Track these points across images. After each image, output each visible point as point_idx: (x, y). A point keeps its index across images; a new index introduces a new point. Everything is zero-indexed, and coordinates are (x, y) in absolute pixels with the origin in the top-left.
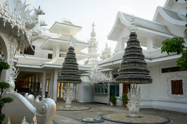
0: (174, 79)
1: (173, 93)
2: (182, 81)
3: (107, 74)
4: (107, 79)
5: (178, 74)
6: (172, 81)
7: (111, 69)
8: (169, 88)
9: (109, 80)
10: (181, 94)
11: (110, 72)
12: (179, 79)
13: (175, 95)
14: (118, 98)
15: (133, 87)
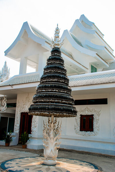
0: (83, 114)
1: (81, 130)
2: (94, 116)
5: (88, 107)
6: (81, 115)
7: (5, 96)
8: (77, 124)
10: (91, 131)
12: (90, 114)
13: (83, 132)
14: (13, 134)
15: (50, 122)
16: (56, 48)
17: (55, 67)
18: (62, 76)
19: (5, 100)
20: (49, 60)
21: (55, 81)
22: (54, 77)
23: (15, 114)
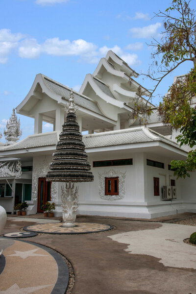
0: (108, 176)
2: (119, 178)
3: (12, 166)
4: (13, 174)
5: (113, 169)
6: (106, 178)
8: (102, 188)
9: (15, 176)
10: (116, 195)
11: (18, 163)
12: (115, 176)
13: (109, 196)
14: (30, 202)
15: (68, 187)
16: (70, 113)
17: (70, 134)
18: (77, 142)
19: (20, 164)
20: (64, 126)
21: (71, 149)
22: (69, 144)
23: (32, 180)
